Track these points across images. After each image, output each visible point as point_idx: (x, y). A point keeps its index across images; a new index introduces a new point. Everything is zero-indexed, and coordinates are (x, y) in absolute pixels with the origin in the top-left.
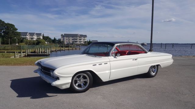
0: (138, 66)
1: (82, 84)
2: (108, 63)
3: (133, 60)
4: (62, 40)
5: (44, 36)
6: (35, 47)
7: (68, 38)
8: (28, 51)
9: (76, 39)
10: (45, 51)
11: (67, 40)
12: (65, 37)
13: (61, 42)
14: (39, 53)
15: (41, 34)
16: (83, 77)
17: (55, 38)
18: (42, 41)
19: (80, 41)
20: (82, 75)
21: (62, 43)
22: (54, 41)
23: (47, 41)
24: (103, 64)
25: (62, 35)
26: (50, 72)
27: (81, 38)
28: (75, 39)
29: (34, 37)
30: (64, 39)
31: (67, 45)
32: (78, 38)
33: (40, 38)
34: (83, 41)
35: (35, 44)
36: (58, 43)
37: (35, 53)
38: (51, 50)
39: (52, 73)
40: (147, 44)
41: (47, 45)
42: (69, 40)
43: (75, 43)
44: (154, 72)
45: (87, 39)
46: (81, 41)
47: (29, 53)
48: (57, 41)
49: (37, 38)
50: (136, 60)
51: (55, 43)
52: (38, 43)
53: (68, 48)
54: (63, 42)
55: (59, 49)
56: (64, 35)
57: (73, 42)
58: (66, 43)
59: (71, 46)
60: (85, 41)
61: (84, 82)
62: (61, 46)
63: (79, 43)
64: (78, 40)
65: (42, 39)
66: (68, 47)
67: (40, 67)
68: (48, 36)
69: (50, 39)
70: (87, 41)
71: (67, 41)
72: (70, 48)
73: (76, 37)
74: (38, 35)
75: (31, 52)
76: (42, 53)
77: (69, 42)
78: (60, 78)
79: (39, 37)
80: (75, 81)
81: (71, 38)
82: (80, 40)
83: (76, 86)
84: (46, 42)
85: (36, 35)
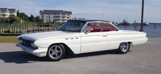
0: (108, 42)
1: (56, 54)
2: (79, 38)
3: (103, 36)
4: (40, 18)
5: (19, 12)
6: (9, 26)
7: (48, 15)
8: (2, 31)
9: (59, 17)
10: (20, 31)
11: (47, 17)
12: (45, 14)
13: (39, 21)
14: (14, 32)
15: (15, 9)
16: (57, 49)
17: (32, 15)
18: (17, 18)
19: (63, 19)
20: (57, 47)
21: (41, 22)
22: (31, 19)
23: (22, 19)
24: (74, 38)
25: (41, 12)
26: (31, 44)
27: (64, 16)
28: (57, 17)
29: (6, 13)
30: (43, 16)
31: (47, 24)
32: (61, 15)
33: (14, 15)
34: (67, 19)
35: (9, 22)
36: (36, 22)
37: (9, 32)
38: (27, 30)
39: (32, 45)
40: (149, 23)
41: (23, 24)
42: (49, 17)
43: (57, 21)
44: (125, 49)
45: (72, 17)
46: (65, 19)
47: (2, 32)
48: (35, 19)
49: (10, 15)
50: (105, 36)
51: (32, 22)
52: (12, 20)
53: (48, 28)
54: (42, 20)
55: (37, 28)
56: (43, 11)
57: (55, 20)
58: (45, 21)
59: (51, 25)
60: (69, 19)
61: (58, 52)
62: (39, 25)
63: (62, 22)
64: (61, 18)
65: (16, 17)
66: (48, 26)
67: (22, 41)
68: (23, 13)
69: (26, 16)
70: (72, 19)
71: (47, 19)
72: (50, 28)
73: (58, 14)
74: (12, 11)
75: (5, 32)
76: (17, 32)
77: (49, 20)
78: (39, 48)
79: (12, 14)
80: (50, 52)
81: (52, 16)
82: (64, 17)
83: (51, 55)
84: (22, 21)
85: (8, 12)
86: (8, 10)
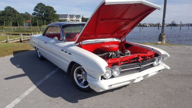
33: (79, 20)
85: (69, 17)
86: (68, 16)
